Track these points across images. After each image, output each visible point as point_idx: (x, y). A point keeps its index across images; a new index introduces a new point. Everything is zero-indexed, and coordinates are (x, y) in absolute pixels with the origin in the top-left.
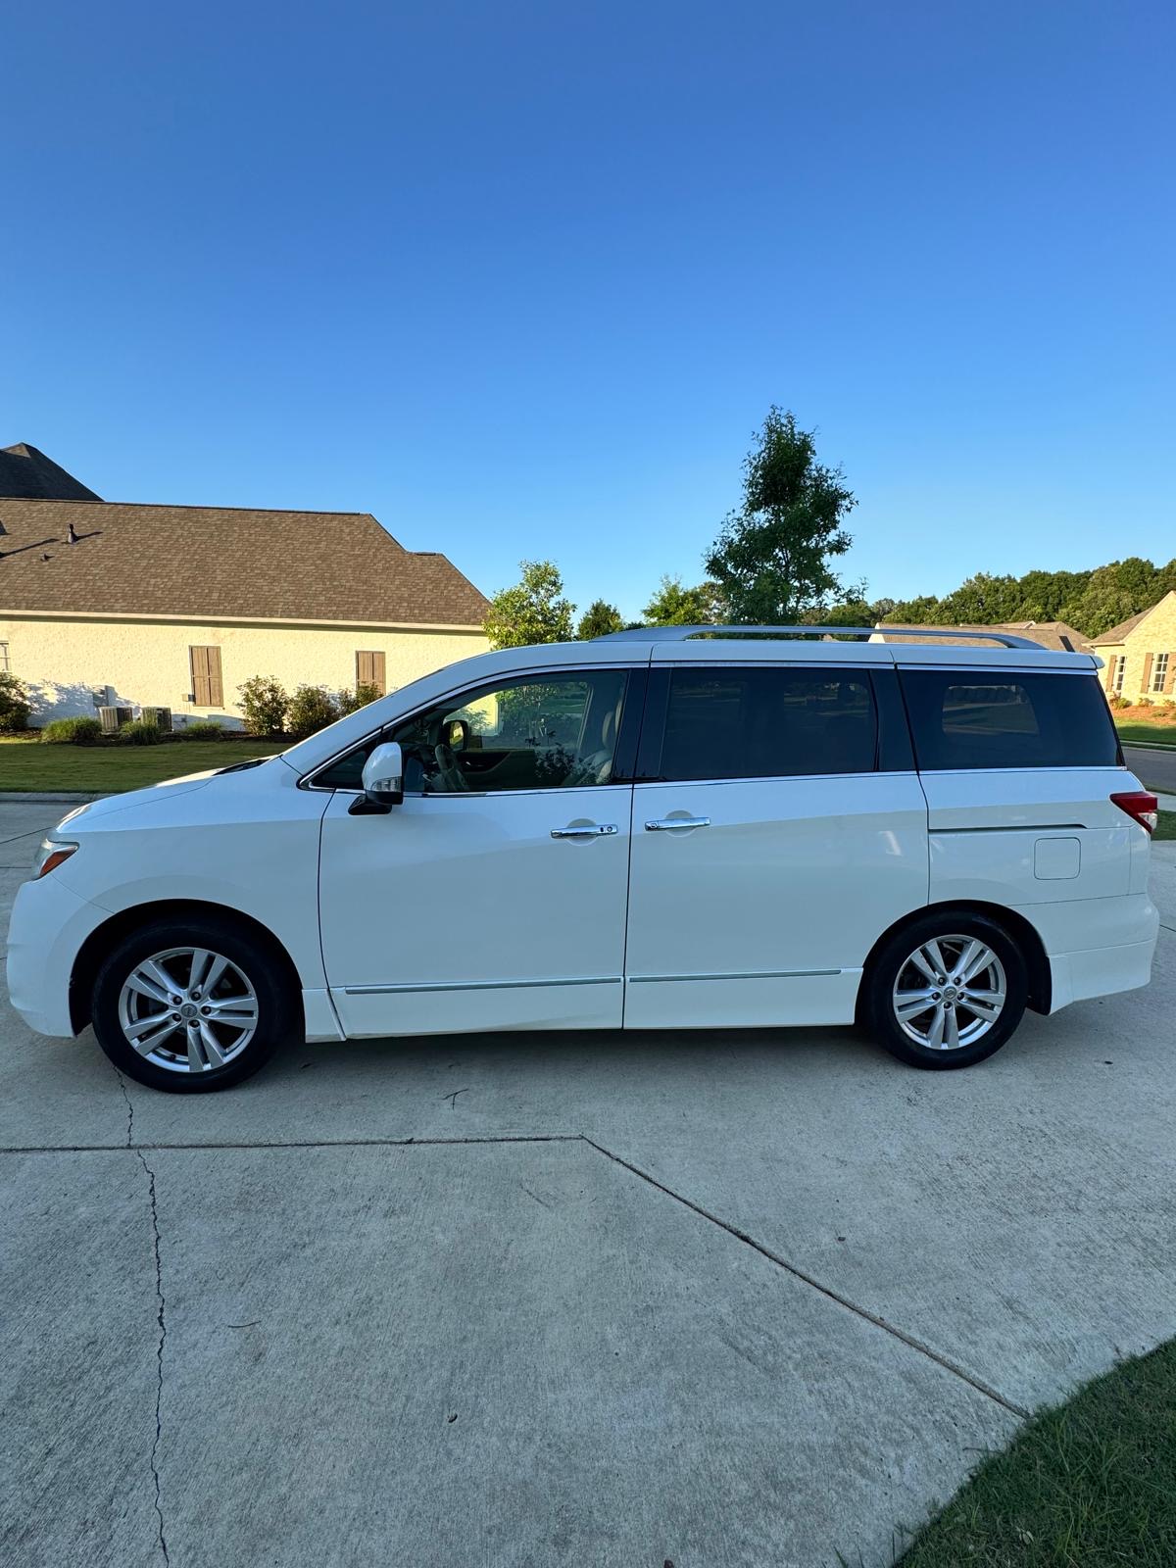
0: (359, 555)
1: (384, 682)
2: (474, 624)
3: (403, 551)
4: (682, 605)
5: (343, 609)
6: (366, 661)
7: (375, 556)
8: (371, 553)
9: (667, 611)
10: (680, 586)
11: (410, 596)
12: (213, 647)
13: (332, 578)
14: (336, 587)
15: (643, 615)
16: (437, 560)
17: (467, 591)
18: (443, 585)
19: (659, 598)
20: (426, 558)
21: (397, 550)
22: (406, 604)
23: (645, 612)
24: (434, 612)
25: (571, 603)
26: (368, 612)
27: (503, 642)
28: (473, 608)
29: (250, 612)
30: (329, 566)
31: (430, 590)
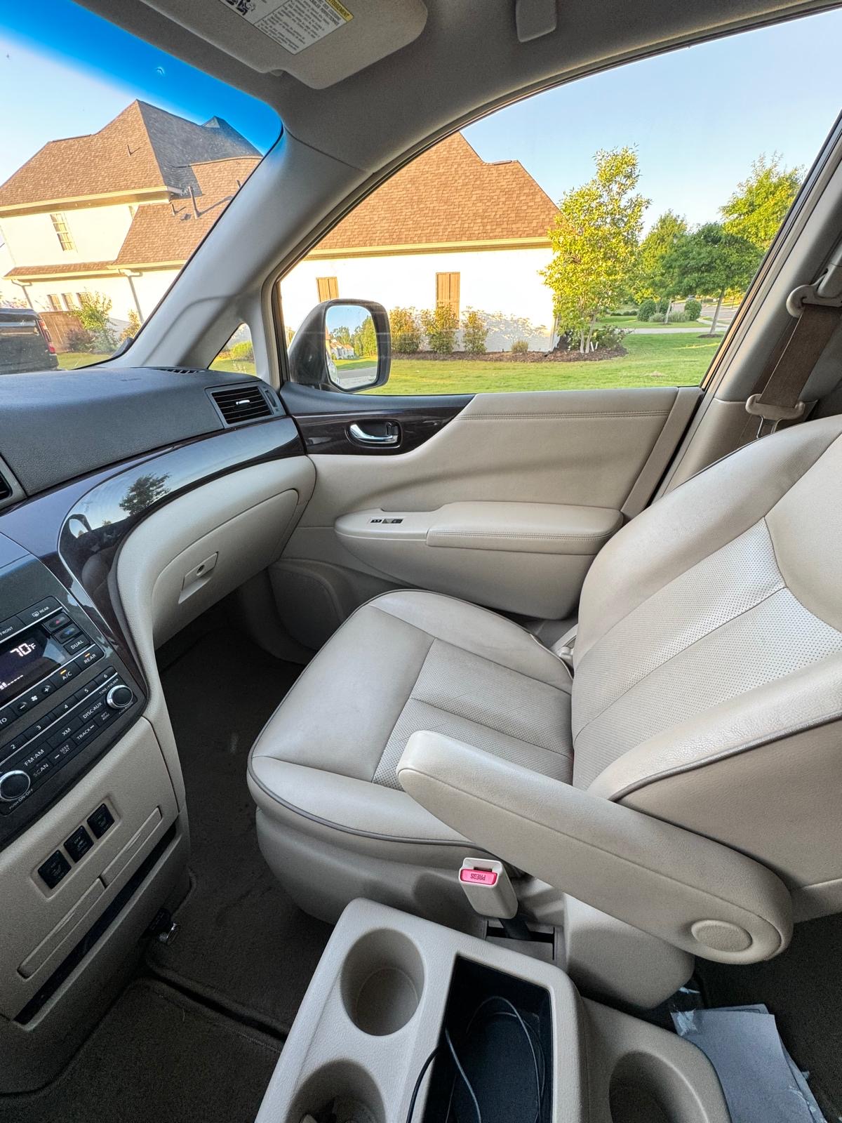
0: (443, 174)
1: (458, 302)
2: (541, 235)
3: (482, 163)
4: (773, 193)
5: (426, 231)
6: (445, 279)
7: (456, 171)
8: (453, 169)
9: (752, 204)
10: (775, 171)
11: (485, 211)
12: (332, 278)
13: (420, 201)
14: (421, 210)
15: (721, 214)
16: (514, 170)
17: (538, 199)
18: (515, 195)
19: (745, 189)
20: (501, 167)
21: (477, 162)
22: (479, 221)
23: (724, 208)
24: (505, 226)
25: (645, 197)
26: (446, 233)
27: (566, 251)
28: (542, 217)
29: (356, 242)
30: (417, 188)
31: (504, 203)
